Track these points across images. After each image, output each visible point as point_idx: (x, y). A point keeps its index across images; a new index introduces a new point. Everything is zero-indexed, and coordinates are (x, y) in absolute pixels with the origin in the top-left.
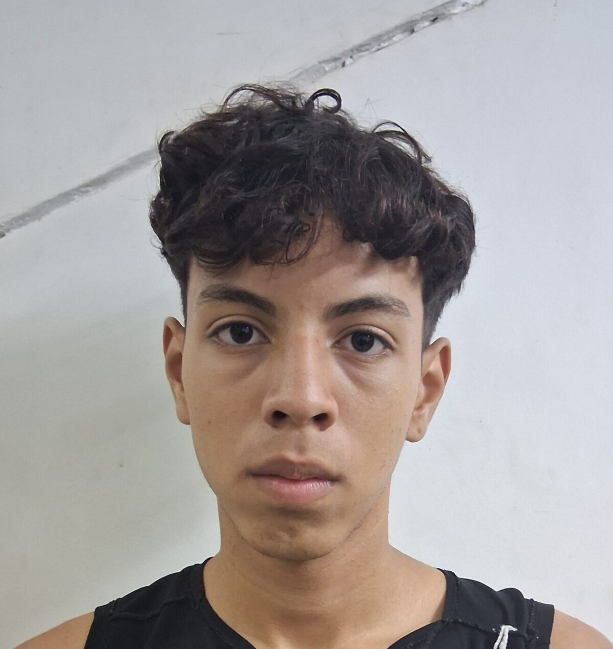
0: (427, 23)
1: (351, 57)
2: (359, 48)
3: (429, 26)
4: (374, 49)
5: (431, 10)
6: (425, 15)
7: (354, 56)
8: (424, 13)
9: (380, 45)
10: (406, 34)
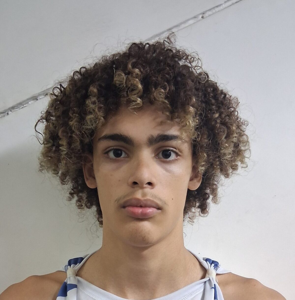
0: (43, 96)
1: (11, 111)
2: (13, 108)
3: (44, 97)
4: (21, 107)
5: (42, 92)
6: (39, 94)
7: (12, 111)
8: (39, 93)
9: (23, 106)
10: (35, 101)
